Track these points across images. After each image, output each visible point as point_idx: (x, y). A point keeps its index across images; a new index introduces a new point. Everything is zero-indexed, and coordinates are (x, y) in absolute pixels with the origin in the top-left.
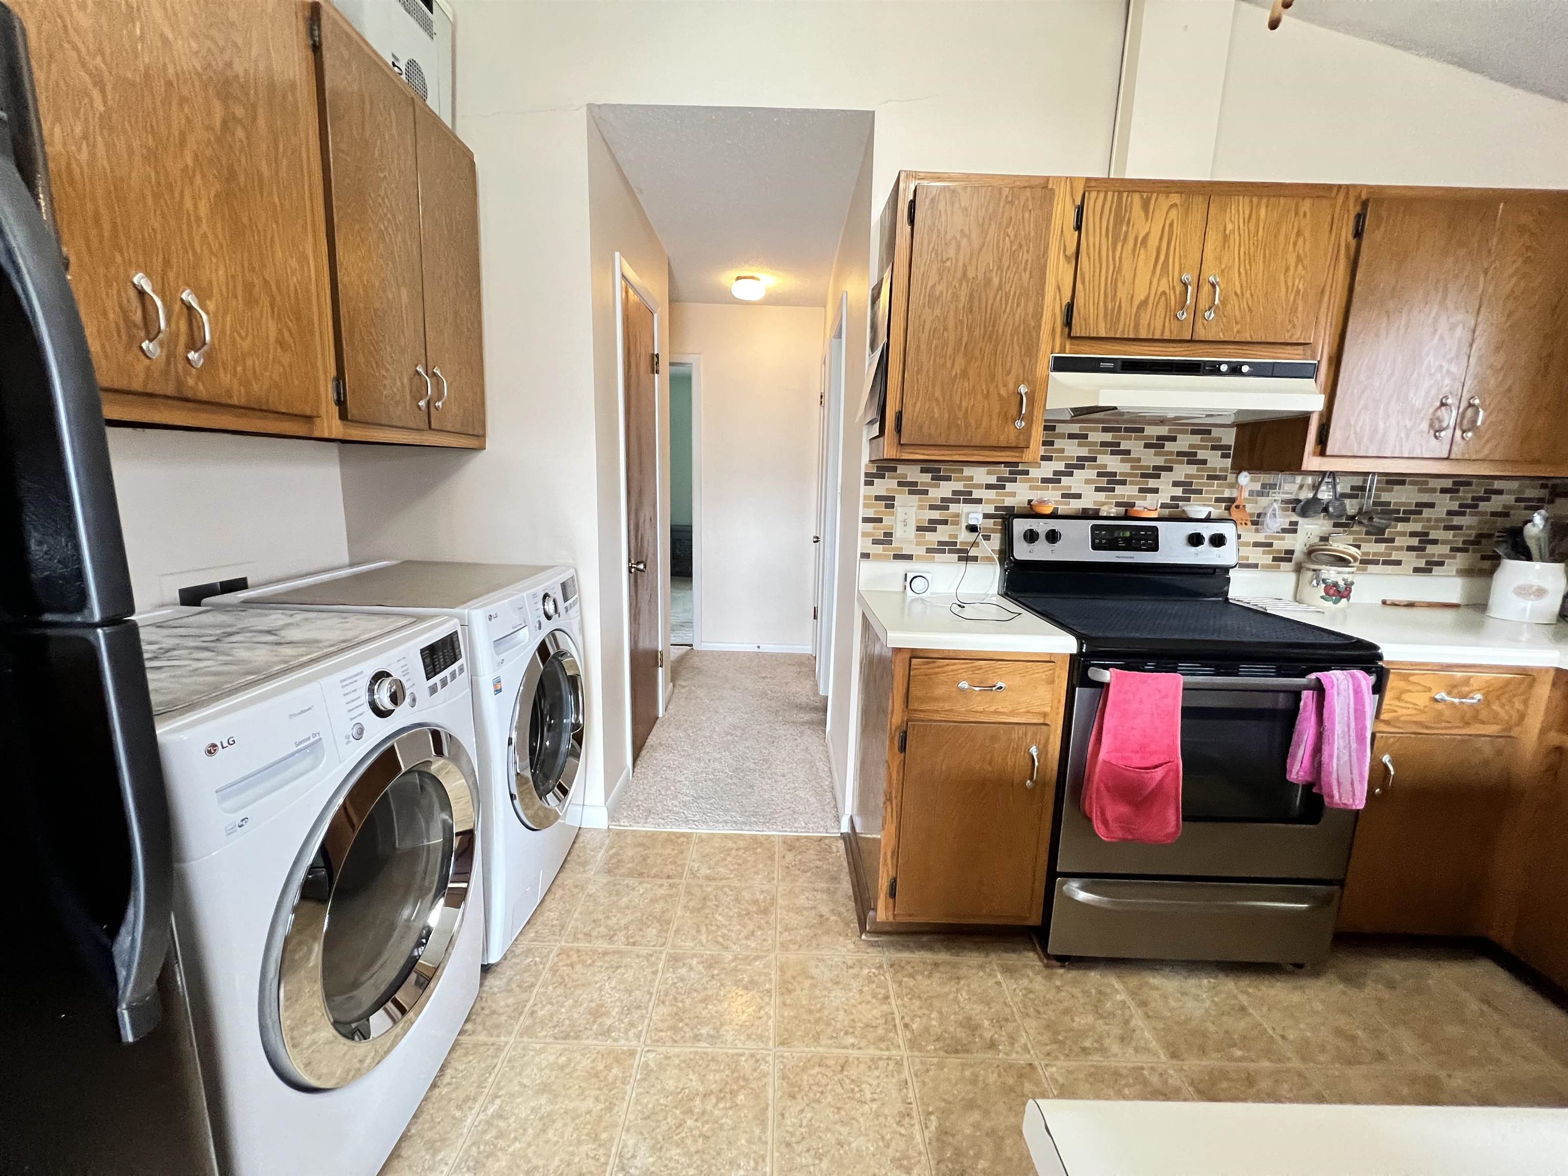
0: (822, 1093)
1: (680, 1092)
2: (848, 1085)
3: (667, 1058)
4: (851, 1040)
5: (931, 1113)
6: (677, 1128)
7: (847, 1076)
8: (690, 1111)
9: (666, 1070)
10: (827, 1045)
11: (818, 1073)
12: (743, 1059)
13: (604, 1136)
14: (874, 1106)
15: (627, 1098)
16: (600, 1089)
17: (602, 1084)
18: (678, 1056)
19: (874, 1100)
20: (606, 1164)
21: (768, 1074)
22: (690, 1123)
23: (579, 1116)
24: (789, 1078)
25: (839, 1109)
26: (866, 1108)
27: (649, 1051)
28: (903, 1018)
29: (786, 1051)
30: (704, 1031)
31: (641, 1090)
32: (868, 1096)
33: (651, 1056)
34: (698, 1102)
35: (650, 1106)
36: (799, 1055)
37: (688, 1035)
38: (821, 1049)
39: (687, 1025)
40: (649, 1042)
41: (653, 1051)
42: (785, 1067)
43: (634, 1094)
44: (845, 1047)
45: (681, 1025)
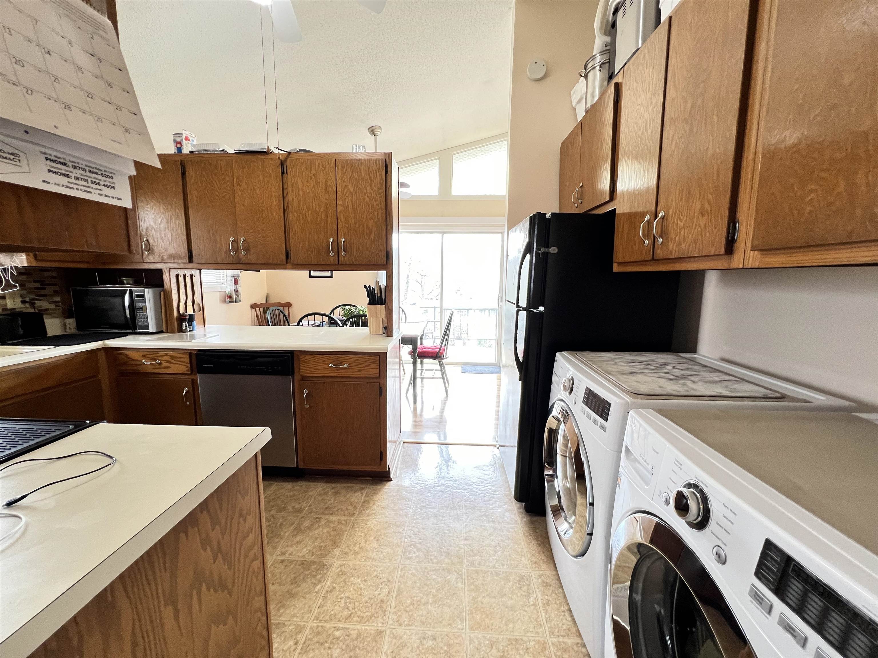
0: (367, 602)
1: (440, 605)
2: (351, 606)
3: (450, 625)
4: (337, 634)
5: (316, 592)
6: (439, 589)
7: (350, 611)
8: (434, 596)
9: (450, 617)
10: (354, 630)
11: (365, 612)
12: (406, 623)
13: (472, 587)
14: (342, 595)
15: (467, 603)
16: (482, 608)
17: (482, 610)
18: (444, 626)
19: (341, 598)
20: (467, 576)
21: (393, 613)
22: (434, 591)
23: (487, 595)
24: (382, 611)
25: (361, 595)
26: (346, 595)
27: (462, 629)
28: (294, 650)
29: (380, 627)
30: (430, 643)
31: (461, 607)
32: (343, 601)
33: (460, 626)
34: (431, 600)
35: (454, 599)
36: (373, 624)
37: (440, 640)
38: (359, 627)
39: (441, 648)
40: (464, 636)
41: (459, 629)
42: (383, 617)
43: (464, 604)
44: (343, 628)
45: (445, 648)
